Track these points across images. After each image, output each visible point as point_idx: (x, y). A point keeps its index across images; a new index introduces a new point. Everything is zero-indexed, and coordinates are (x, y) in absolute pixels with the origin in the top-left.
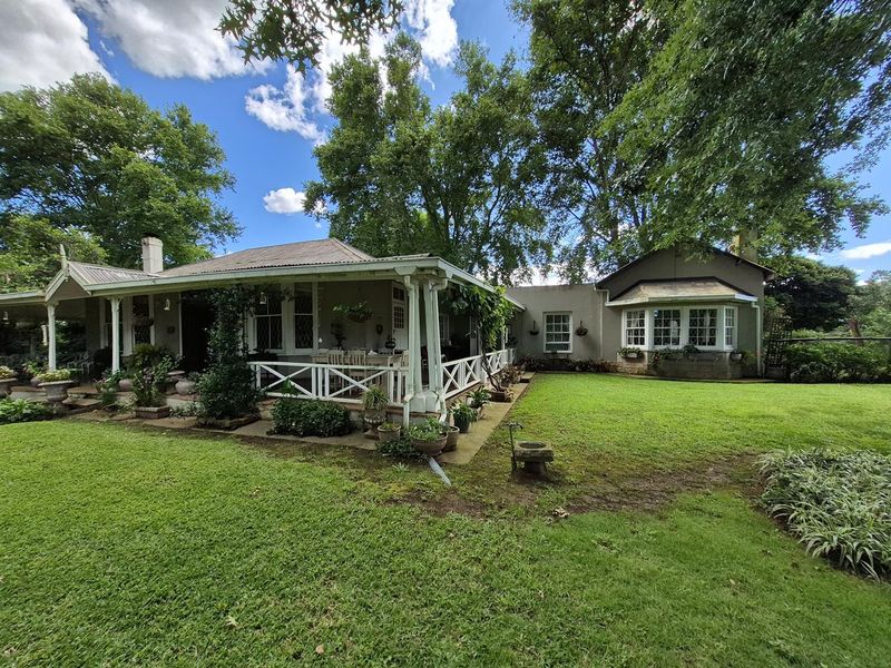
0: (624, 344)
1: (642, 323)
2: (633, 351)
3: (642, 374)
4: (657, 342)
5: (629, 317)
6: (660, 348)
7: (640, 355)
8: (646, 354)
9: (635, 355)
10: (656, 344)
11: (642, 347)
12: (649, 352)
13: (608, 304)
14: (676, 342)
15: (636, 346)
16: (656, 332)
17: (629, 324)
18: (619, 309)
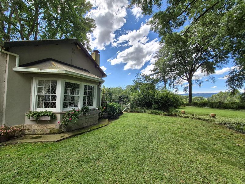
0: (33, 108)
1: (54, 90)
2: (46, 114)
3: (54, 133)
4: (65, 105)
5: (40, 84)
6: (69, 109)
7: (53, 117)
8: (58, 116)
9: (48, 118)
10: (64, 107)
11: (54, 110)
12: (61, 114)
13: (17, 68)
14: (77, 106)
15: (49, 110)
16: (65, 98)
17: (39, 90)
18: (30, 76)
